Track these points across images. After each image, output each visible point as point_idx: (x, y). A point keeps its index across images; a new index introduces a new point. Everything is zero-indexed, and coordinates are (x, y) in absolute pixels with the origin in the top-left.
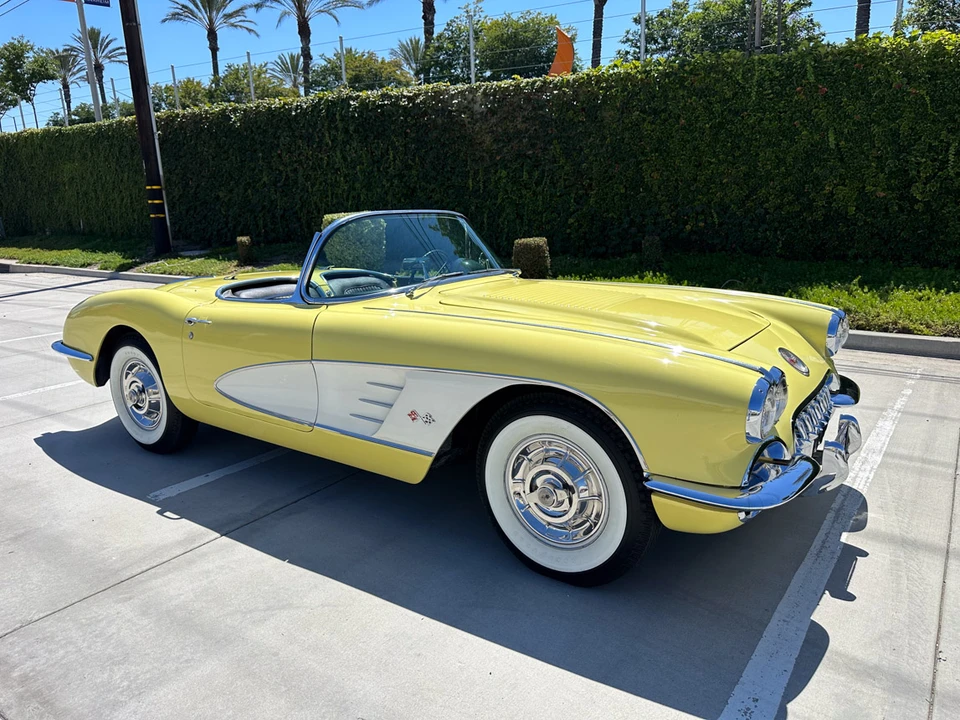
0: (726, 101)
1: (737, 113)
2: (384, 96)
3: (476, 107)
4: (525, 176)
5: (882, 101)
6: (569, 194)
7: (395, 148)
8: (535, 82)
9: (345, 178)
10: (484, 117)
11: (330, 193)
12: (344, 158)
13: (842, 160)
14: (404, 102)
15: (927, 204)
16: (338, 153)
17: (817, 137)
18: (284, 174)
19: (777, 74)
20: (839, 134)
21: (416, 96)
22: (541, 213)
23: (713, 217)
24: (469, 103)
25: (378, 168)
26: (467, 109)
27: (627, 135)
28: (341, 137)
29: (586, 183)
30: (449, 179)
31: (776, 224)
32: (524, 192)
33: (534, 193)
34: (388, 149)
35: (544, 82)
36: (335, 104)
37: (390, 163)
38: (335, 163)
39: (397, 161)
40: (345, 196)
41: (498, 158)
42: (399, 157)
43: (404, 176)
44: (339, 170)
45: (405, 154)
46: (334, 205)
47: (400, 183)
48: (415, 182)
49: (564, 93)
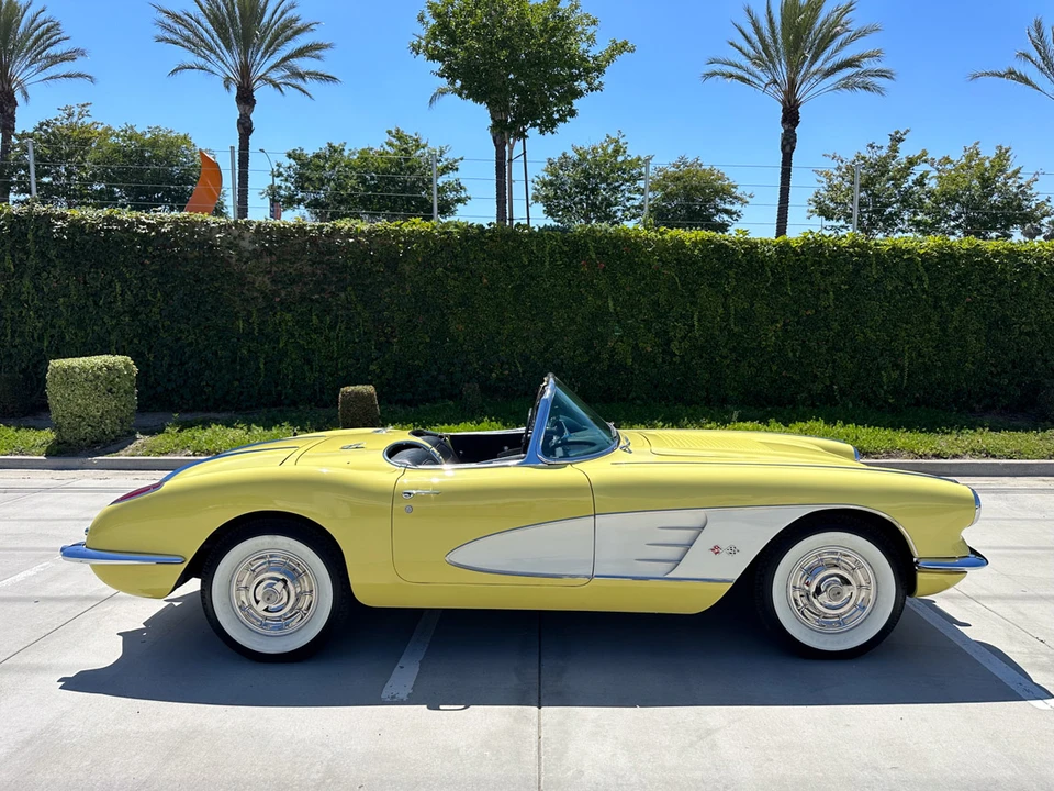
0: (524, 266)
1: (533, 278)
2: (109, 219)
3: (245, 244)
4: (315, 320)
5: (644, 279)
6: (369, 341)
7: (125, 281)
8: (323, 227)
9: (36, 312)
10: (256, 255)
11: (9, 331)
12: (38, 289)
13: (619, 322)
14: (142, 230)
15: (682, 357)
16: (26, 282)
17: (599, 302)
19: (566, 249)
20: (615, 300)
21: (162, 224)
22: (337, 359)
23: (516, 366)
24: (235, 239)
25: (96, 304)
26: (232, 245)
27: (430, 288)
28: (33, 261)
29: (388, 330)
30: (208, 319)
31: (570, 373)
32: (314, 337)
33: (328, 339)
34: (112, 281)
35: (333, 228)
36: (24, 221)
37: (116, 297)
38: (20, 293)
39: (128, 296)
40: (36, 336)
41: (278, 299)
42: (132, 291)
43: (138, 314)
44: (27, 302)
45: (140, 288)
46: (16, 346)
47: (133, 321)
48: (157, 321)
49: (359, 242)
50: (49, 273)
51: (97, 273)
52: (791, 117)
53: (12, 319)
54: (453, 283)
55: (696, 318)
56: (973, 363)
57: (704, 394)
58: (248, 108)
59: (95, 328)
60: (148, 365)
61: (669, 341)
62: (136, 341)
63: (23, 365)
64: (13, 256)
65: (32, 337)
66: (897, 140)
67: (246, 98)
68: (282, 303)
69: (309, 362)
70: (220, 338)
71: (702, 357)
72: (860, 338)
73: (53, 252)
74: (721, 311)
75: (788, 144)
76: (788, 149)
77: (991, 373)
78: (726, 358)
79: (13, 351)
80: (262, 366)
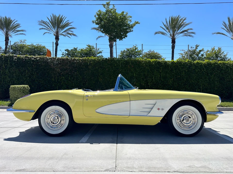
0: (116, 66)
1: (117, 69)
2: (26, 57)
3: (55, 62)
4: (69, 78)
5: (142, 69)
6: (81, 83)
7: (28, 70)
8: (72, 58)
9: (9, 77)
10: (57, 64)
12: (10, 72)
13: (136, 78)
14: (33, 59)
15: (151, 86)
16: (7, 70)
17: (132, 74)
19: (125, 63)
20: (136, 74)
21: (37, 58)
24: (53, 61)
25: (22, 75)
26: (52, 62)
27: (95, 71)
28: (9, 66)
29: (85, 80)
30: (46, 78)
32: (69, 82)
33: (72, 82)
34: (26, 70)
35: (74, 59)
36: (8, 57)
37: (26, 73)
38: (6, 73)
39: (29, 73)
40: (8, 82)
41: (61, 74)
43: (31, 77)
44: (7, 74)
45: (32, 72)
46: (4, 84)
47: (29, 79)
48: (35, 78)
49: (80, 61)
50: (12, 68)
51: (23, 68)
52: (173, 42)
53: (3, 78)
54: (100, 70)
55: (154, 78)
56: (217, 88)
58: (57, 40)
59: (21, 80)
60: (32, 88)
61: (148, 83)
62: (30, 83)
63: (5, 88)
64: (5, 65)
65: (7, 82)
66: (197, 46)
67: (57, 38)
68: (62, 75)
70: (48, 82)
71: (155, 86)
72: (191, 82)
73: (13, 64)
74: (159, 76)
75: (173, 47)
76: (173, 48)
77: (221, 90)
78: (161, 86)
79: (3, 85)
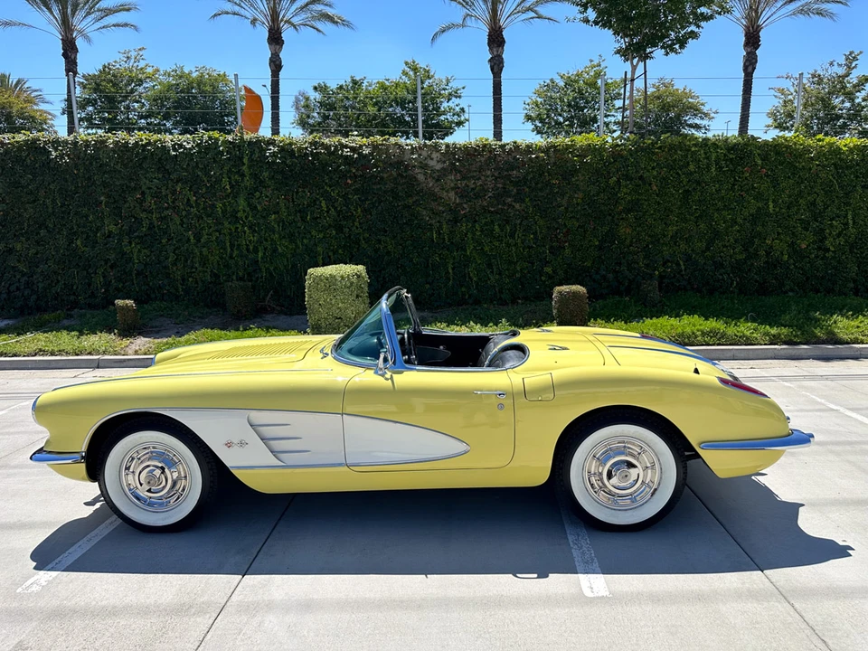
1: (699, 184)
6: (544, 246)
7: (328, 198)
9: (250, 228)
10: (446, 173)
12: (253, 208)
13: (777, 222)
14: (346, 153)
15: (835, 252)
16: (241, 200)
17: (759, 204)
18: (146, 223)
19: (732, 157)
20: (775, 202)
21: (361, 147)
22: (515, 263)
23: (679, 264)
24: (425, 159)
25: (304, 220)
26: (422, 165)
27: (602, 197)
28: (248, 182)
33: (508, 245)
34: (318, 199)
36: (239, 146)
37: (321, 212)
38: (236, 211)
39: (333, 212)
40: (251, 248)
41: (463, 212)
42: (335, 209)
43: (342, 227)
44: (242, 219)
45: (344, 205)
46: (234, 258)
48: (358, 234)
49: (539, 157)
50: (261, 193)
51: (304, 192)
53: (230, 234)
55: (850, 217)
57: (852, 285)
59: (305, 241)
61: (824, 239)
64: (230, 178)
65: (248, 250)
68: (466, 215)
69: (490, 266)
70: (415, 247)
73: (266, 174)
79: (232, 262)
80: (451, 271)
